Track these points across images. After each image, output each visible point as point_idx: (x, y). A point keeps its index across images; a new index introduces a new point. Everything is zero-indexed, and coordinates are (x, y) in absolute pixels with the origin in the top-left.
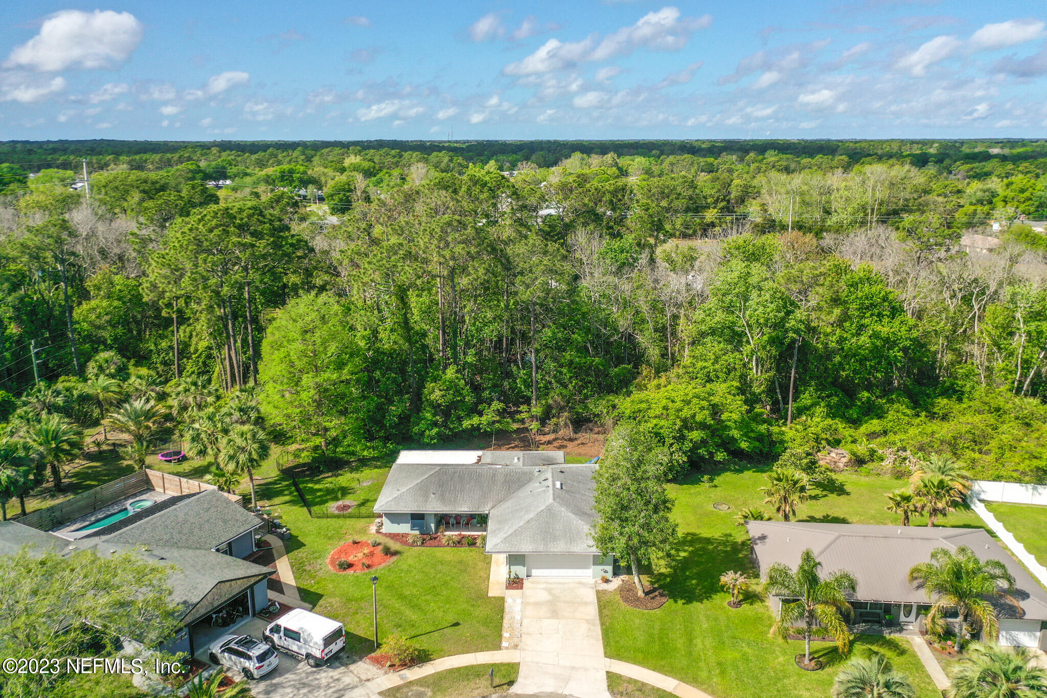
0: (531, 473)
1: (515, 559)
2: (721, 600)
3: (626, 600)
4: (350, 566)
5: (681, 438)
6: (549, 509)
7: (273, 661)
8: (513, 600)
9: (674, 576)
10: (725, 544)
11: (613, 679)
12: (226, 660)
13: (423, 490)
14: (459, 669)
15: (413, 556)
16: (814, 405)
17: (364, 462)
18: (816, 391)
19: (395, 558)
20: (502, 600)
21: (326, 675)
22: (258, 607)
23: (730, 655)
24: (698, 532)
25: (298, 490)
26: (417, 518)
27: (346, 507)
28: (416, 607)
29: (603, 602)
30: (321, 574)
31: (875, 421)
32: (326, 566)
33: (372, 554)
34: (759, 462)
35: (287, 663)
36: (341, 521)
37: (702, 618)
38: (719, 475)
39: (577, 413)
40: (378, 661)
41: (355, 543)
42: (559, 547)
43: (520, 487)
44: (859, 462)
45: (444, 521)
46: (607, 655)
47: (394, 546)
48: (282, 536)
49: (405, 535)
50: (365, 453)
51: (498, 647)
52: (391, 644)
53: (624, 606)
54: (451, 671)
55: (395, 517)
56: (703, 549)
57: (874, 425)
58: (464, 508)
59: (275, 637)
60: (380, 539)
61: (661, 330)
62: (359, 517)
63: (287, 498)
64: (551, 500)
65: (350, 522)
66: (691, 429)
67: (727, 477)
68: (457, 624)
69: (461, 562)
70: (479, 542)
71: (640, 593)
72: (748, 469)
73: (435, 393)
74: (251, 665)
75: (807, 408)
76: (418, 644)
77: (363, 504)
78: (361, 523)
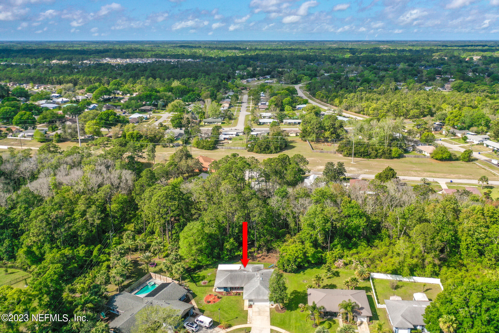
0: (254, 275)
1: (250, 301)
2: (299, 310)
3: (277, 310)
4: (210, 302)
5: (296, 261)
6: (259, 287)
7: (198, 328)
8: (250, 311)
9: (289, 304)
10: (303, 293)
11: (272, 330)
12: (188, 328)
13: (226, 280)
14: (238, 329)
15: (225, 299)
16: (338, 244)
17: (207, 266)
18: (339, 239)
19: (220, 299)
20: (247, 311)
21: (209, 331)
22: (191, 314)
23: (298, 324)
24: (297, 290)
25: (191, 277)
26: (225, 288)
27: (205, 283)
28: (227, 313)
29: (271, 311)
30: (203, 304)
31: (355, 250)
32: (203, 302)
33: (215, 298)
34: (318, 265)
35: (201, 328)
36: (205, 288)
37: (294, 315)
38: (306, 269)
39: (268, 247)
40: (220, 327)
41: (210, 295)
42: (261, 298)
43: (251, 279)
44: (346, 264)
45: (232, 288)
46: (271, 325)
47: (220, 296)
48: (191, 293)
49: (222, 292)
50: (207, 263)
51: (247, 323)
52: (223, 323)
53: (276, 312)
54: (236, 329)
55: (220, 288)
56: (297, 295)
57: (354, 251)
58: (237, 286)
59: (197, 322)
60: (216, 294)
61: (294, 217)
62: (209, 286)
63: (189, 280)
64: (259, 284)
65: (207, 288)
66: (298, 259)
67: (309, 270)
68: (237, 318)
69: (237, 300)
70: (241, 294)
71: (280, 309)
72: (315, 267)
73: (228, 246)
74: (194, 329)
75: (336, 245)
76: (228, 323)
77: (210, 282)
78: (210, 288)
